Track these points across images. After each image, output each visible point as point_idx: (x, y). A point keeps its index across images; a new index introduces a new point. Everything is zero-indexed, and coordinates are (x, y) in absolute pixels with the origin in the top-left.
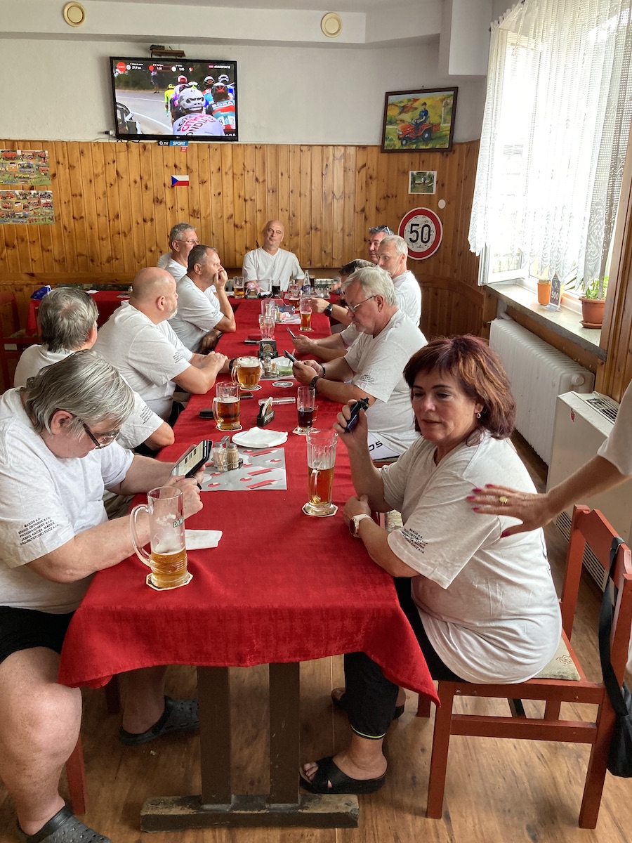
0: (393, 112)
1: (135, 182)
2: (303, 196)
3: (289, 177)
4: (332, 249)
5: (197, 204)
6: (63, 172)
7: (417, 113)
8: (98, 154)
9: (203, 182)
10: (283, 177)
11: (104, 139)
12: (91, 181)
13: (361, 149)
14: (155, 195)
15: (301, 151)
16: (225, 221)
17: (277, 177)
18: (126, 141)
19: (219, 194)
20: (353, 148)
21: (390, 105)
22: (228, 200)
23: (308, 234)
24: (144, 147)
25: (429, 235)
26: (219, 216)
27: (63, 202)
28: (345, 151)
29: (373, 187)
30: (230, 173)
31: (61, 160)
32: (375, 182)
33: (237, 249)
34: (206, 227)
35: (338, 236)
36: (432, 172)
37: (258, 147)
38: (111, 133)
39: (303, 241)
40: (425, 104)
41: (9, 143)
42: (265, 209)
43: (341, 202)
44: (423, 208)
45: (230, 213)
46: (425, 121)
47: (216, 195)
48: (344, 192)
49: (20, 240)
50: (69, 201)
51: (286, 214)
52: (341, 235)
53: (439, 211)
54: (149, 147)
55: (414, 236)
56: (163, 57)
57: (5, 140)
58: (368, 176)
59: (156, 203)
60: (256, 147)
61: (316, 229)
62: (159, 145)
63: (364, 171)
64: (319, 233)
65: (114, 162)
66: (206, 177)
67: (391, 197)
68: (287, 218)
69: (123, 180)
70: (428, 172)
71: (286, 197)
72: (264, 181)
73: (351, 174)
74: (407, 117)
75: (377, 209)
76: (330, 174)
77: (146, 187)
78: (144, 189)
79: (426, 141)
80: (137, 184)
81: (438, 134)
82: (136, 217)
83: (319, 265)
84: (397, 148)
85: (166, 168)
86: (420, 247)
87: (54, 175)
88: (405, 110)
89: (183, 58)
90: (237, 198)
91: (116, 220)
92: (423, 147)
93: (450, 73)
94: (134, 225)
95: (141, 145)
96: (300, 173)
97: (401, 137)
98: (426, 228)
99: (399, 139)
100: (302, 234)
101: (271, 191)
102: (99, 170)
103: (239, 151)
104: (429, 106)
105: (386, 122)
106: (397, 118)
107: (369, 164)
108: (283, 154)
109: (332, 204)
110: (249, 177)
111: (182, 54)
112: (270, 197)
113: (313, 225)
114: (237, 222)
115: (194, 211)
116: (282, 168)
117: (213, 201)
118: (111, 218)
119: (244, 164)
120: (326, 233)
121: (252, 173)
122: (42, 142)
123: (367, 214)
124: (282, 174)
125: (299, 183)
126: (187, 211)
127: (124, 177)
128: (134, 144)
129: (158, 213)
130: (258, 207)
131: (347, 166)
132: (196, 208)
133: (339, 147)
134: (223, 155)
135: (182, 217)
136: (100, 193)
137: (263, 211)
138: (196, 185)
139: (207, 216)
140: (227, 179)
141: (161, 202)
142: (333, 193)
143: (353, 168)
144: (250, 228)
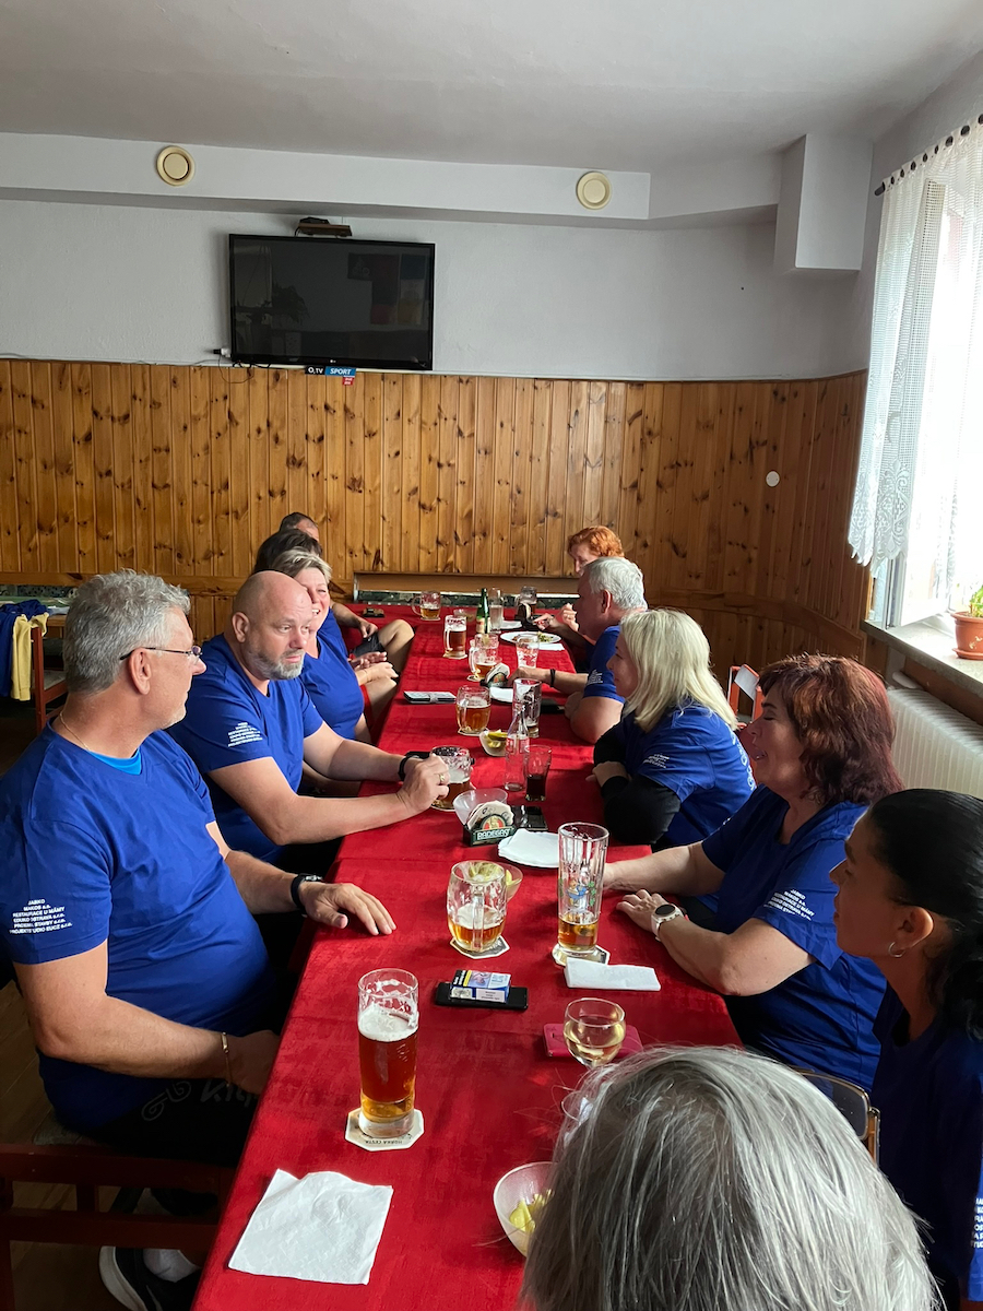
1: (259, 431)
2: (535, 461)
3: (513, 430)
5: (360, 468)
6: (140, 413)
8: (201, 385)
9: (371, 435)
10: (504, 430)
11: (212, 361)
12: (185, 428)
13: (634, 387)
14: (291, 453)
15: (535, 388)
16: (404, 499)
17: (493, 429)
18: (248, 365)
19: (397, 454)
20: (622, 384)
22: (409, 464)
23: (542, 521)
24: (277, 377)
26: (396, 489)
27: (137, 461)
28: (608, 390)
30: (416, 421)
31: (139, 393)
32: (656, 441)
33: (423, 543)
34: (373, 506)
37: (465, 380)
38: (223, 351)
39: (532, 532)
41: (56, 366)
42: (471, 480)
43: (599, 471)
45: (412, 486)
47: (392, 455)
48: (603, 456)
49: (62, 520)
50: (147, 459)
51: (506, 488)
53: (768, 492)
54: (284, 376)
56: (315, 236)
57: (51, 361)
58: (645, 431)
59: (291, 466)
61: (555, 514)
62: (307, 372)
63: (638, 422)
64: (559, 520)
65: (226, 398)
66: (376, 426)
67: (683, 464)
68: (507, 495)
69: (239, 427)
71: (507, 463)
72: (472, 435)
73: (616, 427)
75: (659, 484)
76: (581, 425)
77: (277, 439)
78: (272, 442)
80: (262, 435)
82: (256, 487)
83: (557, 573)
85: (310, 410)
87: (126, 417)
89: (349, 237)
90: (425, 459)
91: (223, 492)
93: (798, 265)
94: (253, 500)
95: (272, 372)
96: (532, 423)
100: (531, 521)
101: (483, 452)
102: (201, 410)
103: (433, 386)
107: (647, 411)
108: (505, 394)
109: (583, 474)
110: (447, 429)
111: (346, 231)
112: (479, 461)
113: (551, 507)
114: (424, 500)
115: (354, 480)
116: (502, 415)
117: (385, 463)
118: (215, 488)
119: (439, 407)
120: (571, 521)
121: (451, 421)
122: (111, 364)
123: (642, 491)
124: (502, 425)
125: (529, 440)
126: (341, 479)
127: (241, 421)
128: (260, 370)
129: (294, 481)
130: (460, 478)
131: (611, 413)
132: (357, 476)
133: (598, 384)
134: (404, 392)
135: (333, 490)
136: (199, 448)
137: (468, 484)
138: (359, 439)
139: (375, 490)
140: (411, 431)
141: (300, 464)
142: (585, 456)
143: (620, 417)
144: (445, 511)
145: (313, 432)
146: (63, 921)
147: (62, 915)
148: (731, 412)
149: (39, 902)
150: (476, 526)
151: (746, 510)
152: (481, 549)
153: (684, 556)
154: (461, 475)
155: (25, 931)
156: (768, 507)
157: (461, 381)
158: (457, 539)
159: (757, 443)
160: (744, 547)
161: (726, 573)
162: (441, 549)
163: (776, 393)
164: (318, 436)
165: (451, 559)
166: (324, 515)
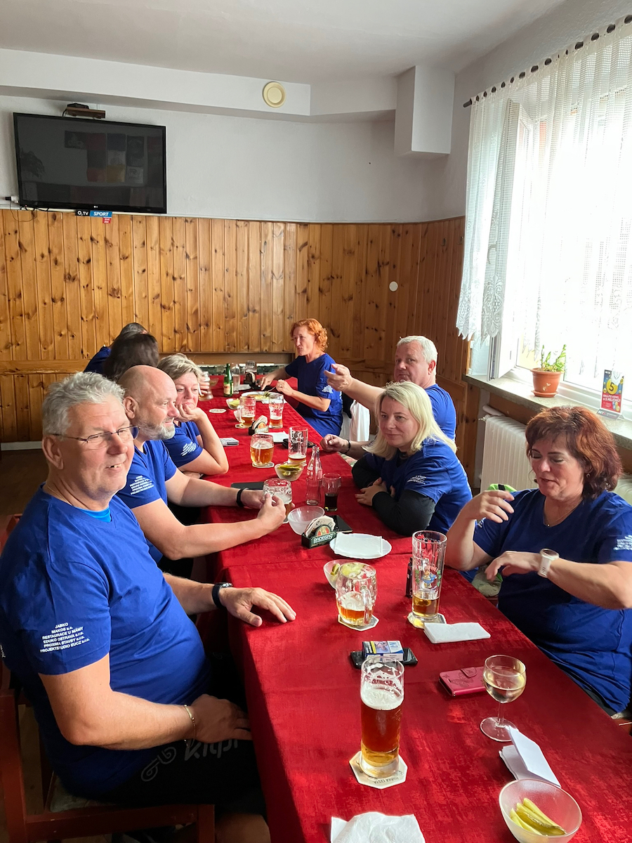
1: (43, 256)
2: (239, 276)
3: (224, 254)
4: (272, 332)
5: (118, 281)
9: (125, 258)
10: (218, 255)
11: (4, 205)
13: (302, 227)
14: (67, 271)
15: (237, 226)
16: (150, 302)
17: (210, 253)
18: (32, 209)
19: (144, 271)
20: (294, 224)
22: (153, 278)
23: (246, 316)
24: (54, 217)
26: (144, 295)
28: (285, 228)
30: (157, 248)
32: (317, 262)
33: (165, 331)
34: (128, 307)
35: (278, 318)
37: (189, 220)
38: (13, 198)
39: (239, 323)
42: (196, 289)
43: (281, 282)
45: (155, 293)
47: (140, 272)
48: (284, 272)
51: (221, 293)
52: (281, 317)
53: (391, 294)
54: (60, 217)
56: (77, 117)
58: (310, 256)
59: (67, 281)
61: (254, 311)
62: (77, 214)
63: (305, 249)
64: (257, 315)
65: (16, 232)
66: (128, 252)
67: (335, 277)
68: (222, 298)
69: (27, 253)
71: (220, 276)
72: (196, 258)
73: (291, 252)
75: (320, 290)
76: (269, 252)
77: (56, 262)
78: (53, 263)
80: (45, 259)
82: (42, 296)
83: (257, 350)
85: (80, 241)
89: (102, 119)
90: (164, 276)
91: (17, 300)
93: (414, 149)
94: (41, 305)
95: (50, 213)
96: (236, 250)
100: (238, 316)
101: (203, 269)
103: (167, 224)
107: (311, 242)
108: (217, 230)
109: (271, 284)
110: (178, 254)
111: (103, 114)
112: (202, 276)
113: (251, 306)
114: (164, 302)
115: (114, 290)
116: (216, 244)
117: (136, 279)
118: (11, 297)
119: (172, 239)
120: (265, 315)
121: (180, 249)
123: (309, 295)
124: (216, 251)
125: (234, 261)
126: (104, 289)
127: (29, 249)
128: (42, 213)
129: (70, 291)
130: (189, 287)
131: (287, 244)
132: (115, 287)
133: (278, 224)
134: (148, 228)
135: (98, 296)
137: (195, 291)
138: (116, 261)
139: (129, 296)
140: (153, 255)
141: (74, 279)
142: (272, 272)
143: (293, 246)
144: (179, 310)
145: (83, 258)
146: (83, 637)
147: (82, 633)
148: (365, 243)
149: (63, 625)
150: (201, 319)
151: (377, 306)
152: (206, 334)
153: (339, 336)
154: (190, 285)
155: (53, 649)
156: (391, 304)
157: (186, 221)
158: (188, 328)
159: (383, 263)
160: (376, 330)
161: (366, 347)
162: (177, 336)
163: (394, 232)
164: (87, 259)
165: (185, 342)
166: (93, 314)
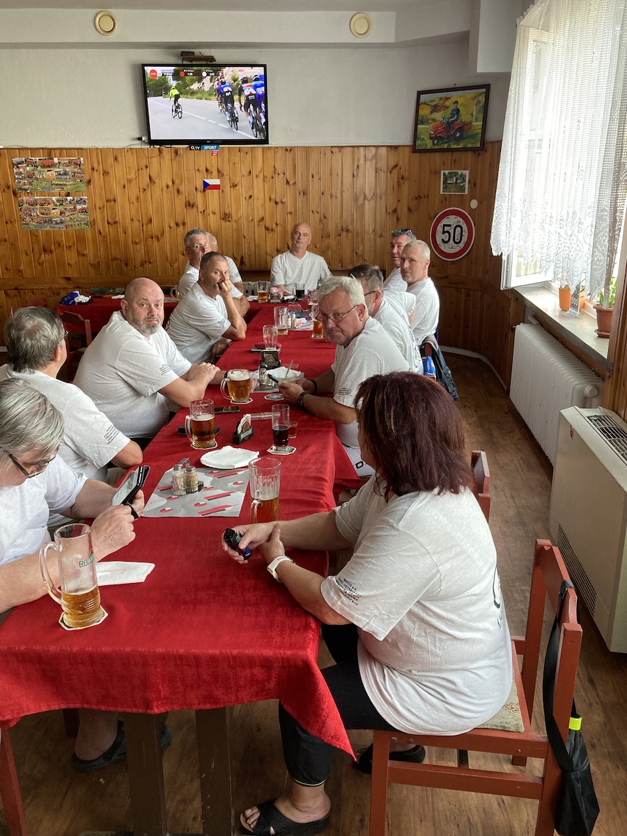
0: (425, 111)
1: (168, 187)
2: (334, 198)
3: (320, 179)
4: (363, 250)
5: (229, 207)
6: (98, 179)
7: (449, 111)
8: (132, 160)
9: (234, 186)
10: (314, 179)
11: (137, 145)
12: (124, 187)
13: (392, 149)
14: (187, 199)
15: (332, 152)
16: (256, 224)
17: (308, 179)
18: (159, 147)
19: (251, 197)
20: (384, 149)
21: (422, 104)
22: (258, 203)
23: (340, 235)
24: (176, 152)
25: (461, 236)
26: (250, 219)
27: (97, 208)
28: (376, 152)
29: (405, 188)
30: (261, 176)
31: (96, 166)
32: (406, 182)
33: (268, 251)
34: (237, 230)
35: (369, 237)
36: (464, 172)
37: (289, 150)
38: (144, 139)
39: (334, 243)
40: (457, 102)
41: (46, 151)
42: (295, 211)
43: (373, 202)
44: (455, 208)
45: (260, 217)
46: (456, 120)
47: (247, 198)
48: (375, 193)
49: (57, 246)
50: (103, 207)
51: (317, 216)
52: (372, 236)
53: (471, 211)
54: (181, 152)
55: (446, 237)
56: (194, 63)
57: (42, 149)
58: (400, 177)
59: (188, 207)
60: (286, 150)
61: (348, 231)
62: (190, 149)
63: (395, 171)
64: (350, 234)
65: (147, 167)
66: (237, 181)
67: (423, 197)
68: (318, 220)
69: (156, 184)
70: (460, 172)
71: (317, 199)
72: (295, 183)
73: (383, 175)
74: (438, 116)
75: (409, 210)
76: (361, 175)
77: (178, 191)
78: (176, 193)
79: (458, 140)
80: (169, 189)
81: (470, 133)
82: (168, 221)
84: (428, 148)
85: (197, 172)
86: (452, 248)
87: (89, 181)
88: (437, 109)
89: (214, 63)
90: (267, 200)
91: (149, 225)
92: (455, 146)
93: (478, 71)
94: (167, 229)
95: (173, 150)
96: (331, 174)
97: (432, 136)
98: (458, 229)
99: (431, 138)
100: (333, 236)
101: (302, 194)
102: (132, 175)
103: (270, 154)
104: (461, 105)
105: (418, 120)
106: (429, 117)
107: (400, 164)
108: (314, 156)
109: (363, 205)
110: (279, 180)
111: (212, 59)
112: (300, 199)
113: (344, 226)
114: (268, 225)
115: (225, 214)
116: (312, 170)
117: (244, 203)
118: (144, 223)
119: (274, 167)
120: (358, 234)
121: (282, 175)
122: (78, 149)
123: (399, 214)
124: (313, 176)
125: (330, 185)
126: (218, 214)
127: (157, 181)
128: (167, 150)
129: (190, 216)
130: (289, 210)
131: (379, 166)
132: (227, 211)
133: (371, 148)
134: (253, 159)
135: (213, 219)
136: (133, 199)
137: (294, 214)
138: (228, 189)
139: (238, 220)
140: (258, 182)
141: (193, 206)
142: (364, 194)
143: (384, 168)
144: (281, 232)
145: (200, 187)
148: (450, 164)
164: (203, 188)
